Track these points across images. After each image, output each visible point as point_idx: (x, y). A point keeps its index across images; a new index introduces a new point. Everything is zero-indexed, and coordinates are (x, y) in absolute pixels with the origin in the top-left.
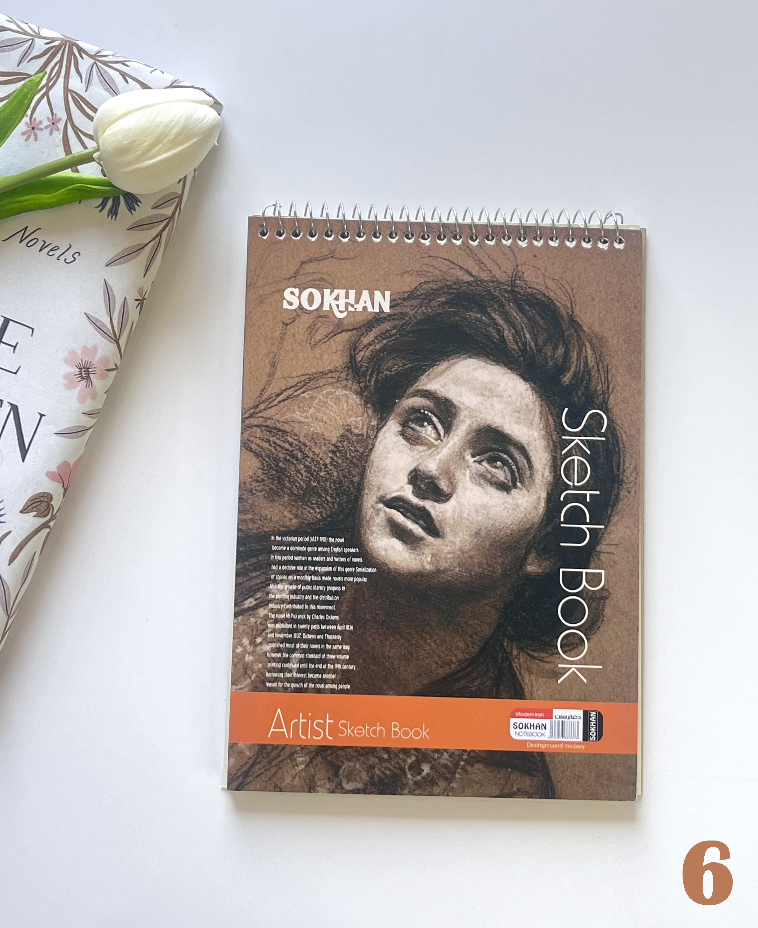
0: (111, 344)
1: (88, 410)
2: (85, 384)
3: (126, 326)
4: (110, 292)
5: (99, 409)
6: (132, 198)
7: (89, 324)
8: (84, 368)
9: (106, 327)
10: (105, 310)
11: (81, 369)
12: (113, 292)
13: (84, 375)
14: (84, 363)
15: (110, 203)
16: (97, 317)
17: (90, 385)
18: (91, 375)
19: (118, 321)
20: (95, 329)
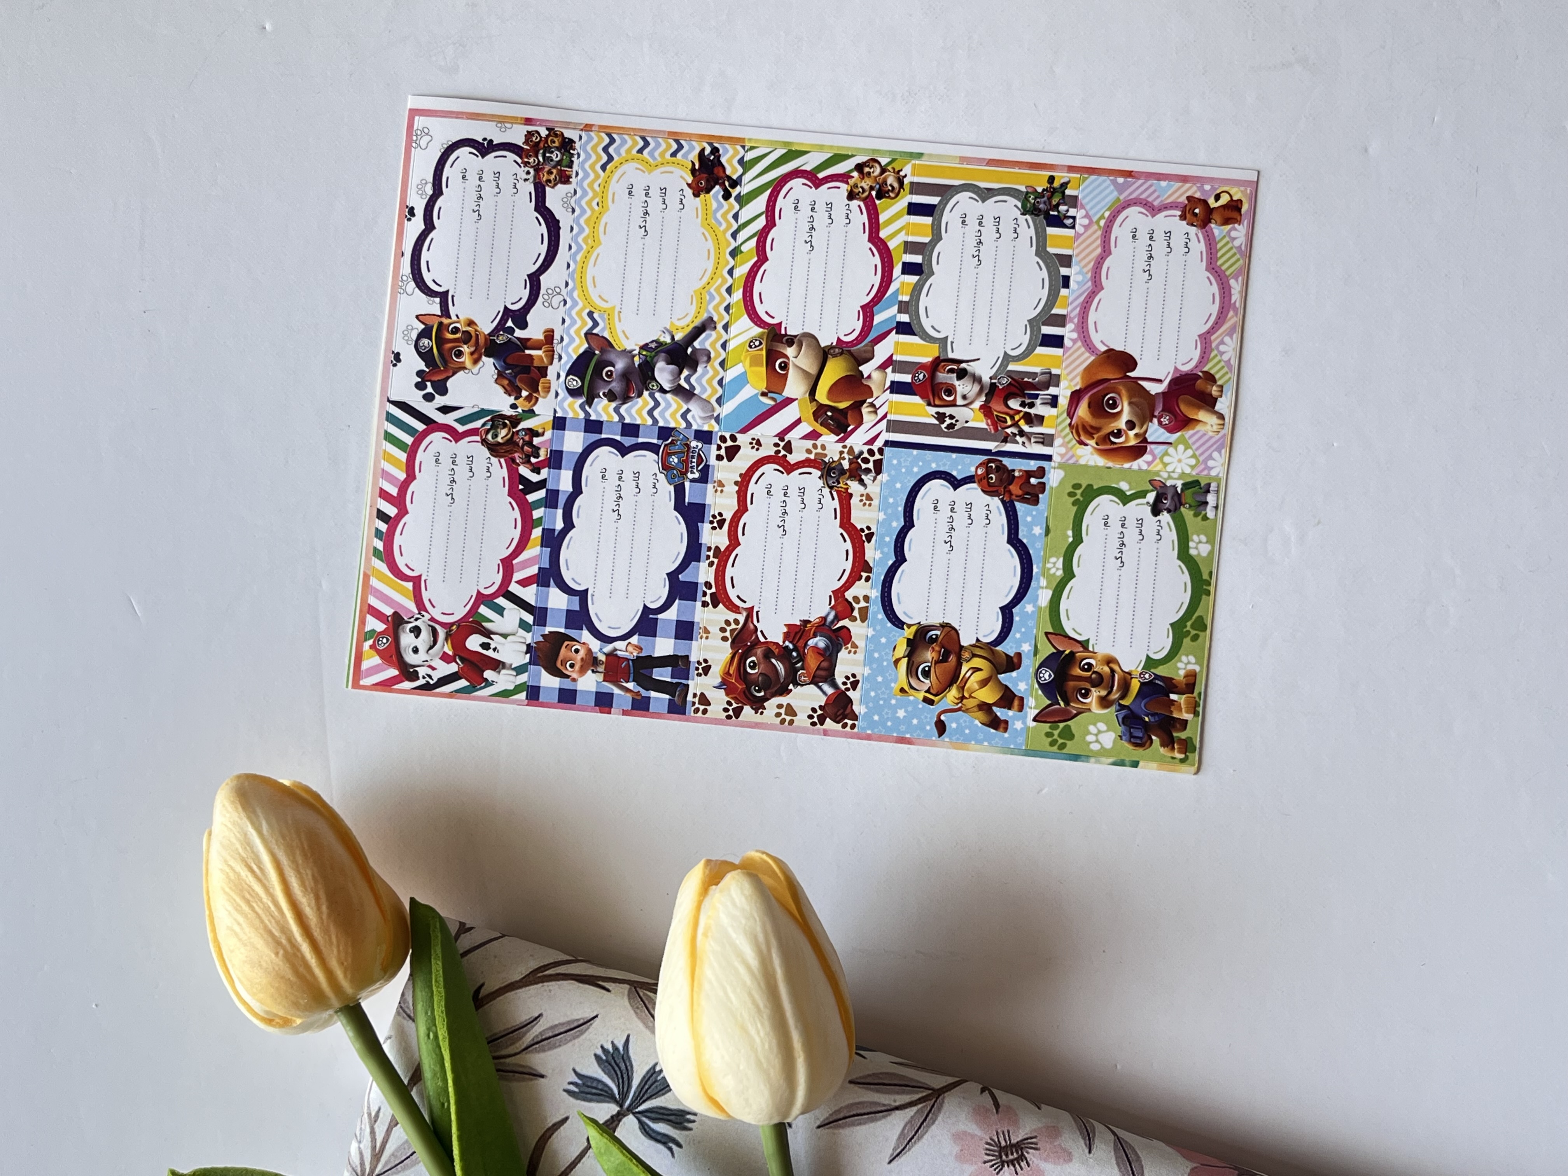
0: (946, 1106)
1: (1082, 1142)
2: (1031, 1151)
3: (904, 1076)
4: (842, 1115)
5: (1073, 1118)
6: (649, 1083)
7: (910, 1152)
8: (1001, 1157)
9: (912, 1117)
10: (879, 1123)
11: (1003, 1163)
12: (841, 1108)
13: (1015, 1155)
14: (991, 1158)
15: (661, 1127)
16: (895, 1137)
17: (1033, 1140)
18: (1014, 1141)
19: (898, 1093)
20: (919, 1139)
